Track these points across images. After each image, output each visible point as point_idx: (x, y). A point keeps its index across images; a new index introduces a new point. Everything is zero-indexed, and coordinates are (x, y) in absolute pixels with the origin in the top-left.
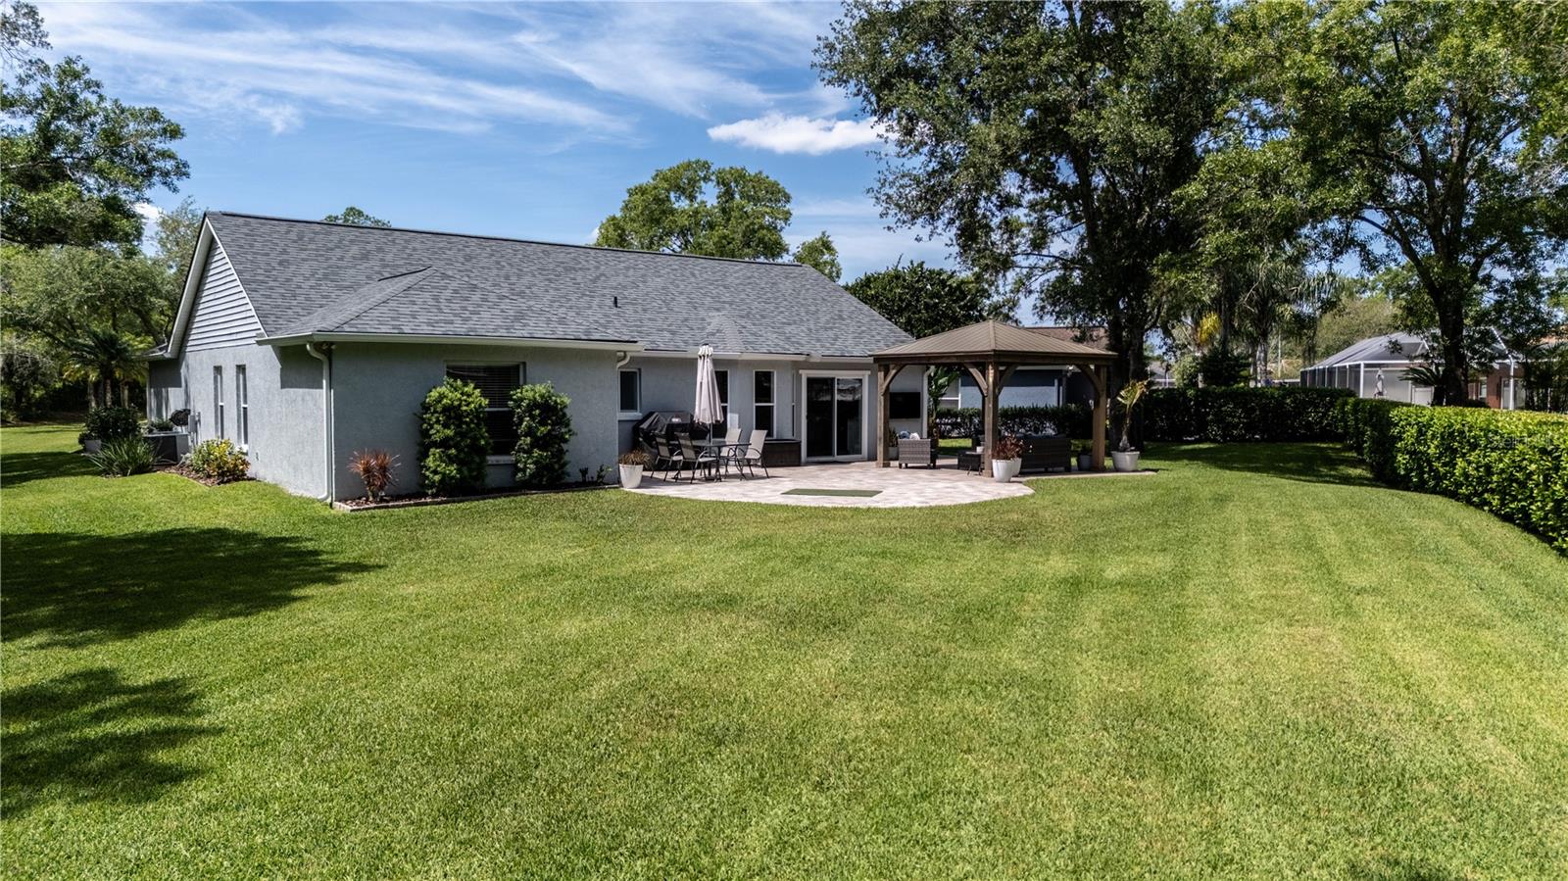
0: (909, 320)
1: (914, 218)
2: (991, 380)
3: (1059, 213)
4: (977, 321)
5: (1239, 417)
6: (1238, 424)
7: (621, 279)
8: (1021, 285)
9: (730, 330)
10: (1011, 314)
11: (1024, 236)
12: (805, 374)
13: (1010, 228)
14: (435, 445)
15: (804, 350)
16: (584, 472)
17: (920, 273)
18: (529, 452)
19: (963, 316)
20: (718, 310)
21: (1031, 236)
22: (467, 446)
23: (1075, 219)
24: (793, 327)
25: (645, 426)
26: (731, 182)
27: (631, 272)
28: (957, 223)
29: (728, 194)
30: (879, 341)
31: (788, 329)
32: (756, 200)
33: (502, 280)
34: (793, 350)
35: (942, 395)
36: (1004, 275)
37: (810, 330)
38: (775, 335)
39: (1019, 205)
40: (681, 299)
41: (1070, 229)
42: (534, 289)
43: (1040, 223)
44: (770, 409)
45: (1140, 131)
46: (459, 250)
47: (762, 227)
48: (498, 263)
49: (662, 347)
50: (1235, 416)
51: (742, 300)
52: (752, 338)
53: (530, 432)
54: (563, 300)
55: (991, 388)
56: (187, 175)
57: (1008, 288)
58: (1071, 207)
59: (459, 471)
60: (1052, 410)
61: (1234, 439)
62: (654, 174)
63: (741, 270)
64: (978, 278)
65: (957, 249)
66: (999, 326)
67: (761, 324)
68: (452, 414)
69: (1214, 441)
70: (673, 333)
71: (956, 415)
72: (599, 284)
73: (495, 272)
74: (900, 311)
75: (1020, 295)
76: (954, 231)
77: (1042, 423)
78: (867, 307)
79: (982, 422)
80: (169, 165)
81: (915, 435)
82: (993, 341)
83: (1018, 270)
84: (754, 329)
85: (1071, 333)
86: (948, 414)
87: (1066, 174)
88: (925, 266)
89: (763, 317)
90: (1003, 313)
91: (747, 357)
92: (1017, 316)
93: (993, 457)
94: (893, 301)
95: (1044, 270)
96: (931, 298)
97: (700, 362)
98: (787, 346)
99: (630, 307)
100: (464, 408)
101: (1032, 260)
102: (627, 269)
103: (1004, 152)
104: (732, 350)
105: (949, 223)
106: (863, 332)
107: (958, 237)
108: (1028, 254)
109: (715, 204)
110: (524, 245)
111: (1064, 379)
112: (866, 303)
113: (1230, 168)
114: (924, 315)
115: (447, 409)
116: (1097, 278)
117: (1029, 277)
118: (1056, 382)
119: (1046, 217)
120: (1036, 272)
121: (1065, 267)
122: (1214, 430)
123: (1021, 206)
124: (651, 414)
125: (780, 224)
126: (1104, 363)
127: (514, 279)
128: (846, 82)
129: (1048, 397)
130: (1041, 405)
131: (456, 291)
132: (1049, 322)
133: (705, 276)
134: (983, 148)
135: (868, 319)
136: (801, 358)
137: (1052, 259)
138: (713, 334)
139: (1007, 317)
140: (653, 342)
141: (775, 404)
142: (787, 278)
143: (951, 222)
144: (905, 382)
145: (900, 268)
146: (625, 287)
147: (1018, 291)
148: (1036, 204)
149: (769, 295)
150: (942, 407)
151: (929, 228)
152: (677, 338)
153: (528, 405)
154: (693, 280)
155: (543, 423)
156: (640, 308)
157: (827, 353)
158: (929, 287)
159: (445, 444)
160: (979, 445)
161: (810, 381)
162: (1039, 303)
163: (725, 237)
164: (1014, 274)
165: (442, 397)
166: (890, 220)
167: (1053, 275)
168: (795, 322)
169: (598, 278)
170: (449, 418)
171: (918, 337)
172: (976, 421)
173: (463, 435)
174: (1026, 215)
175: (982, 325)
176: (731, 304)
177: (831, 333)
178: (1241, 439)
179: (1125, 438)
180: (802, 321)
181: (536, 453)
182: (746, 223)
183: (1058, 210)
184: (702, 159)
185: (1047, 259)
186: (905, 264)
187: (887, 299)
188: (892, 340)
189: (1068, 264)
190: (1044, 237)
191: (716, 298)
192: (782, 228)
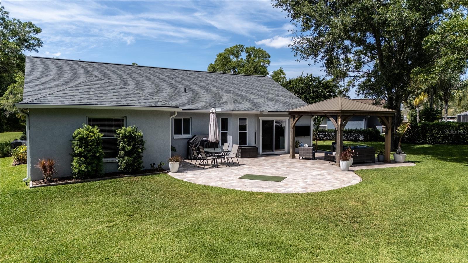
0: (306, 96)
1: (308, 56)
2: (339, 123)
3: (366, 56)
4: (334, 97)
5: (440, 134)
6: (439, 137)
7: (190, 82)
8: (351, 83)
9: (230, 102)
10: (346, 94)
11: (352, 64)
12: (261, 119)
13: (347, 61)
14: (76, 156)
15: (261, 109)
16: (152, 165)
17: (311, 79)
18: (123, 158)
19: (328, 95)
20: (228, 93)
21: (355, 64)
22: (91, 156)
23: (373, 58)
24: (257, 100)
25: (191, 141)
26: (250, 52)
27: (196, 79)
28: (326, 58)
29: (249, 56)
30: (293, 105)
31: (256, 101)
32: (259, 58)
33: (141, 82)
34: (256, 109)
35: (320, 124)
36: (344, 80)
37: (264, 101)
38: (250, 103)
39: (350, 53)
40: (214, 89)
41: (370, 61)
42: (153, 86)
43: (358, 60)
44: (246, 133)
45: (408, 14)
46: (127, 71)
47: (260, 66)
48: (141, 75)
49: (201, 108)
50: (438, 134)
51: (239, 89)
52: (239, 105)
53: (123, 149)
54: (163, 90)
55: (339, 127)
56: (42, 46)
57: (346, 84)
58: (371, 53)
59: (86, 167)
60: (363, 130)
61: (438, 143)
62: (225, 49)
63: (241, 78)
64: (334, 80)
65: (325, 68)
66: (343, 99)
67: (245, 99)
68: (83, 141)
69: (429, 144)
70: (207, 103)
71: (325, 132)
72: (181, 83)
73: (139, 79)
74: (303, 93)
75: (350, 87)
76: (324, 61)
77: (359, 135)
78: (289, 92)
79: (336, 135)
80: (36, 43)
81: (306, 145)
82: (340, 106)
83: (350, 77)
84: (240, 101)
85: (371, 102)
86: (323, 131)
87: (371, 39)
88: (313, 76)
89: (246, 96)
90: (343, 93)
91: (234, 112)
92: (349, 95)
93: (340, 159)
94: (300, 89)
95: (360, 77)
96: (315, 88)
97: (211, 115)
98: (253, 108)
99: (191, 92)
100: (89, 139)
101: (356, 74)
102: (194, 78)
103: (344, 28)
104: (229, 109)
105: (322, 58)
106: (287, 102)
107: (326, 64)
108: (354, 71)
109: (245, 59)
110: (155, 69)
111: (367, 119)
112: (289, 90)
113: (453, 26)
114: (312, 94)
115: (80, 139)
116: (384, 79)
117: (354, 80)
118: (364, 120)
119: (361, 58)
120: (357, 78)
121: (368, 76)
122: (429, 139)
123: (352, 53)
124: (195, 136)
125: (266, 65)
126: (390, 115)
127: (145, 82)
128: (282, 6)
129: (361, 125)
130: (358, 128)
131: (101, 85)
132: (362, 96)
133: (225, 80)
134: (336, 27)
135: (289, 97)
136: (259, 113)
137: (363, 73)
138: (223, 103)
139: (345, 95)
140: (197, 106)
141: (248, 131)
142: (258, 81)
143: (323, 57)
144: (303, 122)
145: (303, 77)
146: (191, 85)
147: (350, 85)
148: (357, 52)
149: (250, 87)
150: (320, 129)
151: (314, 60)
152: (208, 105)
153: (122, 136)
154: (220, 82)
155: (129, 145)
156: (195, 92)
157: (271, 110)
158: (314, 84)
159: (80, 155)
160: (334, 151)
161: (263, 121)
162: (358, 90)
163: (248, 70)
164: (348, 79)
165: (79, 133)
166: (298, 57)
167: (364, 79)
168: (259, 98)
169: (181, 81)
170: (82, 143)
171: (310, 104)
172: (333, 134)
173: (89, 151)
174: (353, 57)
175: (336, 99)
176: (233, 91)
177: (273, 102)
178: (441, 143)
179: (399, 148)
180: (262, 97)
181: (126, 158)
182: (254, 65)
183: (366, 55)
184: (241, 44)
185: (361, 73)
186: (305, 75)
187: (297, 89)
188: (298, 105)
189: (369, 75)
190: (360, 65)
191: (228, 89)
192: (267, 66)
